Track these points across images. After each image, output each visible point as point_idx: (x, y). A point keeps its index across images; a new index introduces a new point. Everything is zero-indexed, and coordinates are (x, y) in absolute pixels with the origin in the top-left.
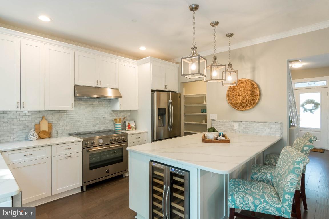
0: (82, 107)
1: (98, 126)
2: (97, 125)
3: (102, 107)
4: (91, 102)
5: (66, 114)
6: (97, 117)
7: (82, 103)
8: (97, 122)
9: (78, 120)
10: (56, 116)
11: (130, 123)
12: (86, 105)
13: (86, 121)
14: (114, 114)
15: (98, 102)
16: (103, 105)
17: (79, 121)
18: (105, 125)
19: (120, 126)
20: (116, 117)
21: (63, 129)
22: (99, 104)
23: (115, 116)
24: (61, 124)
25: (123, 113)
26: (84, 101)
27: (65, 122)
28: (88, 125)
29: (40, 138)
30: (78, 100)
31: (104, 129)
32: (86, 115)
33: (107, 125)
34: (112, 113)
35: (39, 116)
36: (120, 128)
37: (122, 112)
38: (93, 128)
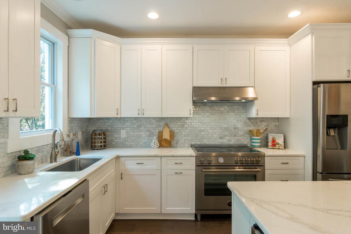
0: (207, 114)
1: (227, 138)
2: (225, 137)
3: (232, 114)
4: (218, 107)
5: (188, 121)
6: (226, 126)
7: (207, 109)
8: (226, 133)
9: (202, 129)
10: (179, 124)
11: (276, 137)
12: (211, 112)
13: (211, 131)
14: (250, 123)
15: (227, 107)
16: (234, 111)
17: (202, 131)
18: (236, 138)
19: (259, 141)
20: (255, 127)
21: (185, 138)
22: (228, 109)
23: (252, 126)
24: (183, 133)
25: (265, 122)
26: (209, 106)
27: (188, 131)
28: (214, 136)
29: (161, 146)
30: (202, 106)
31: (236, 143)
32: (211, 124)
33: (240, 138)
34: (248, 121)
35: (162, 123)
36: (259, 144)
37: (264, 120)
38: (221, 140)
